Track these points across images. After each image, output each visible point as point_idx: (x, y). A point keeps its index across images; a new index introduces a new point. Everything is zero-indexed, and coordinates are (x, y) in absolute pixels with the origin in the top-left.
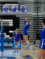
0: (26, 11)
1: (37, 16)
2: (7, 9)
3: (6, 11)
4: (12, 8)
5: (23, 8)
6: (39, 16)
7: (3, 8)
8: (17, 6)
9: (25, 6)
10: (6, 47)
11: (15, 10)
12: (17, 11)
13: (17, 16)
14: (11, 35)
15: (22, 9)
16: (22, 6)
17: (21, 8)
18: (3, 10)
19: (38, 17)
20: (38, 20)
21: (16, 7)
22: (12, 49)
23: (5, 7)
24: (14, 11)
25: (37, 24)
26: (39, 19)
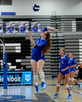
0: (39, 31)
1: (56, 38)
2: (13, 28)
3: (11, 31)
4: (19, 27)
5: (36, 26)
6: (59, 38)
7: (6, 27)
8: (26, 23)
9: (39, 23)
10: (11, 83)
11: (24, 29)
12: (27, 31)
13: (27, 38)
14: (19, 65)
15: (34, 28)
16: (33, 24)
17: (32, 27)
18: (7, 29)
19: (57, 40)
20: (58, 43)
21: (26, 25)
22: (20, 85)
23: (9, 26)
24: (22, 31)
25: (55, 49)
26: (59, 41)
